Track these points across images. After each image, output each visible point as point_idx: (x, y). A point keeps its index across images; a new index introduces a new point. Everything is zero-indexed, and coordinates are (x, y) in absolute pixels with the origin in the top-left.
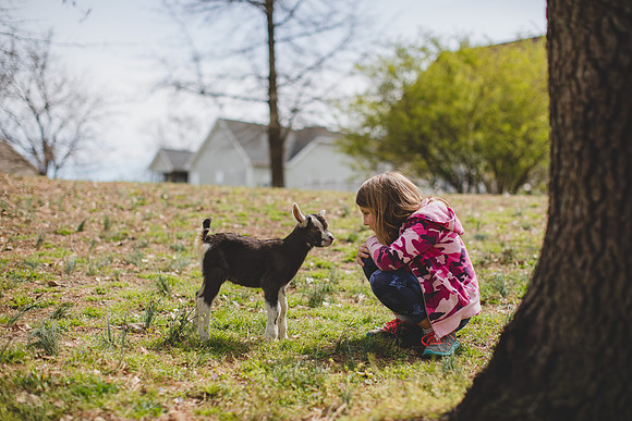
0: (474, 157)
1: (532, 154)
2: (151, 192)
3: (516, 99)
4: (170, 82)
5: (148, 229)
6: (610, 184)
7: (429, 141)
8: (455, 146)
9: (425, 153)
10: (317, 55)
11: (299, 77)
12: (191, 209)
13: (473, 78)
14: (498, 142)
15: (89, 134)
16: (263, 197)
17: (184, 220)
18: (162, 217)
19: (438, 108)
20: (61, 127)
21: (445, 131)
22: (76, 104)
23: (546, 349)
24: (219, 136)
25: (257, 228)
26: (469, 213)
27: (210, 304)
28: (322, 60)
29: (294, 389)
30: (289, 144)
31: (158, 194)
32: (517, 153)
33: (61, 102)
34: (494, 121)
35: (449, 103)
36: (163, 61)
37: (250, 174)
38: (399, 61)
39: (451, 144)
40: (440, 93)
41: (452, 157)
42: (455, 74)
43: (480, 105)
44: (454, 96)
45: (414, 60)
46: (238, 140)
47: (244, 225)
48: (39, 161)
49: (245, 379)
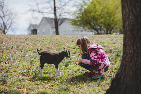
0: (101, 25)
1: (114, 24)
2: (28, 38)
3: (110, 11)
4: (32, 10)
5: (28, 47)
6: (139, 45)
7: (91, 21)
8: (97, 23)
9: (90, 24)
10: (65, 2)
11: (61, 8)
12: (37, 42)
13: (100, 7)
14: (106, 21)
15: (14, 22)
16: (54, 38)
17: (36, 45)
18: (31, 44)
19: (93, 14)
20: (8, 21)
21: (94, 19)
22: (11, 15)
23: (124, 86)
24: (43, 21)
25: (53, 46)
26: (101, 40)
27: (42, 69)
28: (66, 3)
29: (63, 91)
30: (59, 23)
31: (30, 38)
32: (111, 23)
33: (7, 15)
34: (105, 17)
35: (95, 13)
36: (30, 5)
37: (51, 29)
38: (84, 3)
39: (96, 22)
40: (93, 11)
41: (96, 25)
42: (96, 6)
43: (102, 13)
44: (96, 11)
45: (87, 3)
46: (48, 22)
47: (50, 45)
48: (3, 29)
49: (51, 88)
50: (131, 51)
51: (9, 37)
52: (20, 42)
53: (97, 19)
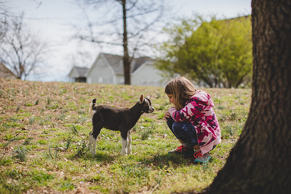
0: (218, 71)
1: (244, 70)
2: (69, 87)
3: (238, 44)
4: (78, 36)
5: (68, 104)
6: (280, 83)
7: (197, 63)
8: (209, 66)
9: (195, 69)
10: (146, 23)
11: (137, 34)
12: (87, 95)
13: (217, 35)
14: (229, 64)
15: (40, 60)
16: (121, 89)
17: (84, 99)
18: (74, 98)
19: (201, 48)
20: (28, 56)
21: (204, 59)
22: (34, 46)
23: (251, 159)
24: (101, 61)
25: (118, 103)
26: (215, 97)
27: (96, 138)
28: (148, 26)
29: (135, 177)
30: (133, 65)
31: (72, 88)
32: (238, 69)
33: (28, 45)
34: (227, 54)
35: (206, 46)
36: (75, 26)
38: (184, 27)
39: (207, 65)
40: (202, 41)
41: (208, 71)
42: (209, 33)
43: (221, 47)
44: (209, 43)
45: (190, 26)
46: (109, 63)
47: (112, 102)
48: (18, 72)
49: (112, 173)
50: (265, 95)
51: (31, 84)
52: (53, 93)
53: (210, 59)
